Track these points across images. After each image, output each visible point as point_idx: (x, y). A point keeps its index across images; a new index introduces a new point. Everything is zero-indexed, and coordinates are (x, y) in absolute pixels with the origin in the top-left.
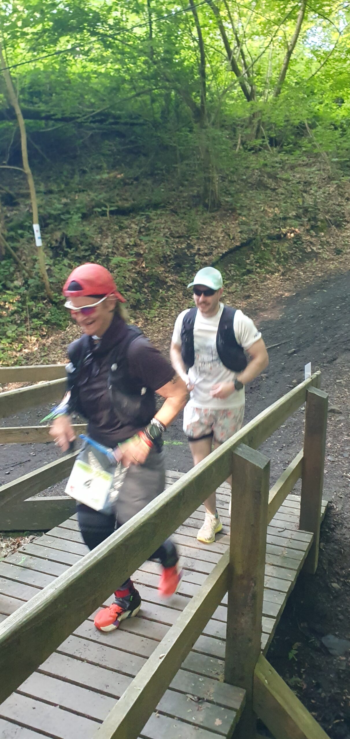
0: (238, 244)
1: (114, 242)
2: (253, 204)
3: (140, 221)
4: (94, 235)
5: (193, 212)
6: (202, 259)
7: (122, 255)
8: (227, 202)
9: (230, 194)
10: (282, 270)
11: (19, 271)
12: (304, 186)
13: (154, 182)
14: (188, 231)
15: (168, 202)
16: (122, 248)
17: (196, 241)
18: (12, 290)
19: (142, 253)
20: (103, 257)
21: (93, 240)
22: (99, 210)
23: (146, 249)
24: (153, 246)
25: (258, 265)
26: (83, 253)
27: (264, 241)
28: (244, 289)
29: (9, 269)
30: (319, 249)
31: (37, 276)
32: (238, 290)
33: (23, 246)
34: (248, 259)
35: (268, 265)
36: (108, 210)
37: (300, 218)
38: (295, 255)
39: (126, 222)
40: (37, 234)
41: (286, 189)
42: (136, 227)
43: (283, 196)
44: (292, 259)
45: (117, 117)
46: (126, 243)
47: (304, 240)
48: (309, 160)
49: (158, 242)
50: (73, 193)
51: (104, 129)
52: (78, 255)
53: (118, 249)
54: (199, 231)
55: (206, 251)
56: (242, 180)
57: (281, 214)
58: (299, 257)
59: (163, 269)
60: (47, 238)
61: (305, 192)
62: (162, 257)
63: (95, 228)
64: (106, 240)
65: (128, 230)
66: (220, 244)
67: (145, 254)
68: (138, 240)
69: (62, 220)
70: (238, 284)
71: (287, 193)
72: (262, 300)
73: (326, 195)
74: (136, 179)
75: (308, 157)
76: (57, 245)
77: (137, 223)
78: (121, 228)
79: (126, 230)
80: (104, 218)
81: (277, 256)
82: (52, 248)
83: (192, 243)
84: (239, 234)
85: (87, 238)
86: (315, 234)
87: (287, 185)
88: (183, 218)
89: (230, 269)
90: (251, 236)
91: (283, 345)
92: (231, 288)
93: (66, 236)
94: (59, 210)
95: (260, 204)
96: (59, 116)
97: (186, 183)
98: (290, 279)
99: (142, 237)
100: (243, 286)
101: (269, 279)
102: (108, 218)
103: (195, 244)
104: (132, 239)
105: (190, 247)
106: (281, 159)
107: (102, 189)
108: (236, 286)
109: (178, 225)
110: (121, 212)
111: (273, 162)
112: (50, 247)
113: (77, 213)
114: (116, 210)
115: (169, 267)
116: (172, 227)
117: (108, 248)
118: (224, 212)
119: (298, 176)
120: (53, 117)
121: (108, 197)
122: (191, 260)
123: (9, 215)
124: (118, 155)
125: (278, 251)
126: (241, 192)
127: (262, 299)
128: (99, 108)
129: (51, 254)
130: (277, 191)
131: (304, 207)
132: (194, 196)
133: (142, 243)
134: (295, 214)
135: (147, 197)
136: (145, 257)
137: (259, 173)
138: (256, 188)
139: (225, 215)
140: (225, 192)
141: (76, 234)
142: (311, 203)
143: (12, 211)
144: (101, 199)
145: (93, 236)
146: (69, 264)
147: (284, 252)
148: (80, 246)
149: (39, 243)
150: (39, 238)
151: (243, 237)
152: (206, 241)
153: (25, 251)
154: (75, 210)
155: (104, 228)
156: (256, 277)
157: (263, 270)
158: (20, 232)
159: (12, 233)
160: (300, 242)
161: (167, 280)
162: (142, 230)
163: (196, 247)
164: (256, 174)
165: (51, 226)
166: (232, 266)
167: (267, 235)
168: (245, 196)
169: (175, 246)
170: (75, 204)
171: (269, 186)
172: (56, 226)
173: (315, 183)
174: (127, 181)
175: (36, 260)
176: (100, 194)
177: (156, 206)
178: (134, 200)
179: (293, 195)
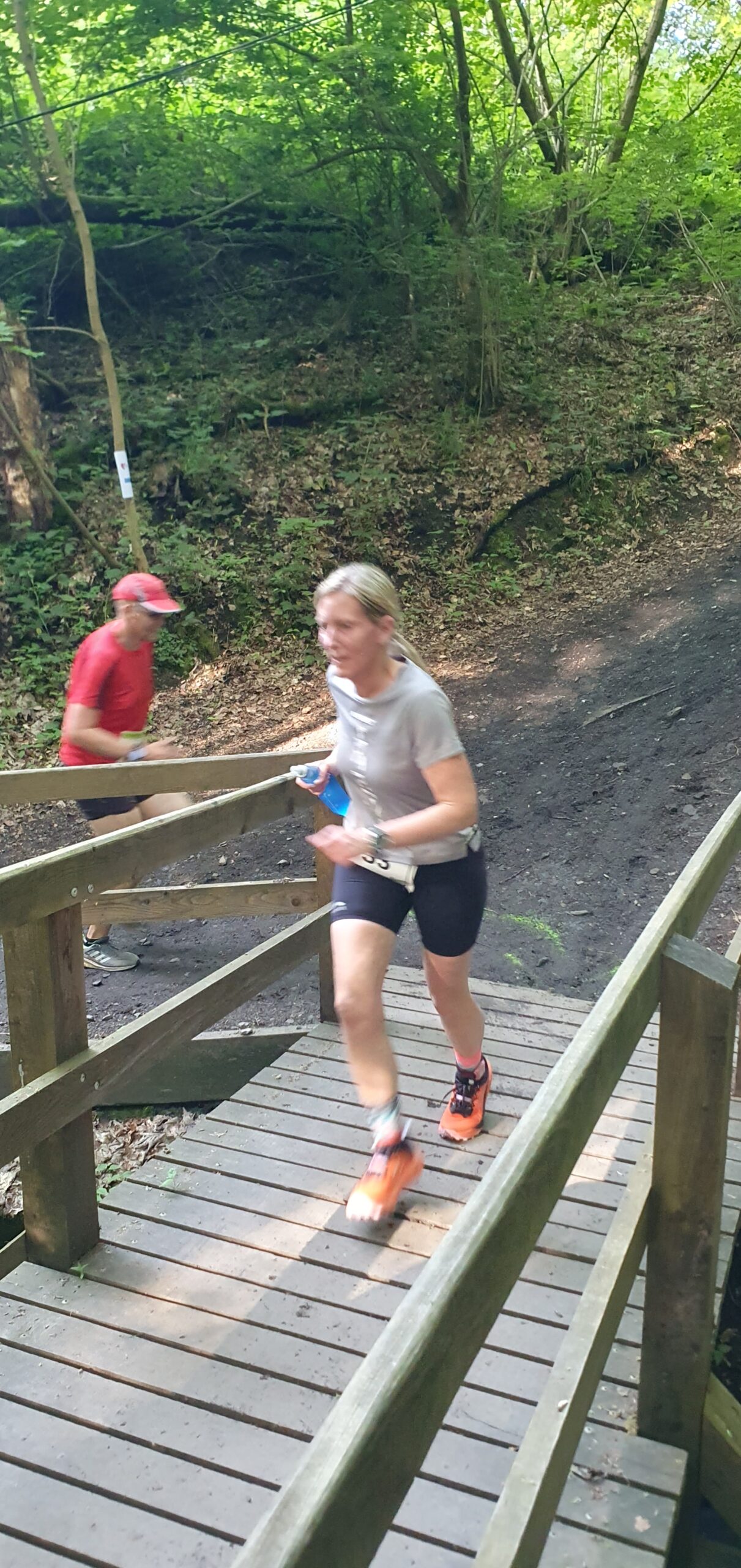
0: (544, 483)
1: (281, 484)
2: (572, 396)
3: (335, 439)
4: (239, 470)
5: (446, 415)
6: (470, 517)
7: (299, 512)
8: (518, 393)
9: (521, 376)
10: (638, 537)
11: (84, 552)
12: (676, 355)
13: (360, 354)
14: (438, 457)
15: (393, 396)
16: (299, 498)
17: (454, 478)
18: (71, 594)
19: (341, 506)
20: (261, 519)
21: (238, 481)
22: (249, 417)
23: (349, 497)
24: (363, 491)
25: (587, 527)
26: (218, 511)
27: (598, 477)
28: (560, 579)
29: (63, 547)
30: (715, 490)
31: (124, 562)
32: (548, 582)
33: (91, 498)
34: (567, 516)
35: (608, 527)
36: (266, 415)
37: (674, 425)
38: (663, 505)
39: (304, 442)
40: (123, 473)
41: (639, 363)
42: (326, 451)
43: (634, 379)
44: (658, 513)
45: (277, 215)
46: (306, 487)
47: (683, 471)
48: (686, 299)
49: (374, 483)
50: (190, 381)
51: (249, 241)
52: (208, 515)
53: (290, 501)
54: (462, 457)
55: (477, 500)
56: (546, 345)
57: (631, 417)
58: (672, 509)
59: (386, 541)
60: (141, 479)
61: (681, 368)
62: (385, 514)
63: (240, 454)
64: (265, 481)
65: (311, 458)
66: (506, 483)
67: (347, 510)
68: (332, 479)
69: (172, 440)
70: (546, 570)
71: (641, 372)
72: (600, 603)
73: (724, 373)
74: (322, 348)
75: (682, 293)
76: (163, 494)
77: (327, 442)
78: (295, 455)
79: (306, 458)
80: (258, 433)
81: (628, 508)
82: (151, 501)
83: (446, 483)
84: (546, 462)
85: (224, 478)
86: (703, 458)
87: (641, 353)
88: (425, 430)
89: (528, 536)
90: (571, 465)
91: (655, 699)
92: (533, 577)
93: (182, 474)
94: (164, 419)
95: (586, 395)
96: (157, 215)
97: (429, 353)
98: (657, 557)
99: (342, 474)
100: (557, 574)
101: (612, 557)
102: (266, 432)
103: (453, 486)
104: (319, 478)
105: (442, 491)
106: (625, 299)
107: (251, 368)
108: (543, 573)
109: (414, 445)
110: (296, 420)
111: (609, 305)
112: (147, 499)
113: (201, 423)
114: (285, 415)
115: (399, 535)
116: (401, 450)
117: (270, 498)
118: (510, 415)
119: (664, 334)
120: (145, 218)
121: (264, 389)
122: (446, 520)
123: (54, 432)
124: (278, 297)
125: (629, 497)
126: (545, 371)
127: (600, 600)
128: (238, 195)
129: (150, 514)
130: (620, 367)
131: (679, 402)
132: (446, 383)
133: (341, 486)
134: (660, 417)
135: (346, 387)
136: (348, 516)
137: (582, 330)
138: (576, 360)
139: (513, 421)
140: (512, 373)
141: (202, 470)
142: (694, 393)
143: (62, 421)
144: (249, 393)
145: (236, 473)
146: (190, 535)
147: (641, 499)
148: (209, 494)
149: (127, 491)
150: (126, 481)
151: (553, 468)
152: (477, 477)
153: (94, 509)
154: (199, 418)
155: (259, 455)
156: (585, 554)
157: (600, 537)
158: (84, 468)
159: (66, 471)
160: (675, 477)
161: (398, 564)
162: (339, 457)
163: (456, 492)
164: (574, 332)
165: (148, 453)
166: (534, 531)
167: (606, 464)
168: (555, 380)
169: (411, 490)
170: (195, 403)
171: (604, 356)
172: (157, 453)
173: (701, 348)
174: (303, 352)
175: (119, 528)
176: (247, 382)
177: (367, 406)
178: (318, 393)
179: (656, 376)
